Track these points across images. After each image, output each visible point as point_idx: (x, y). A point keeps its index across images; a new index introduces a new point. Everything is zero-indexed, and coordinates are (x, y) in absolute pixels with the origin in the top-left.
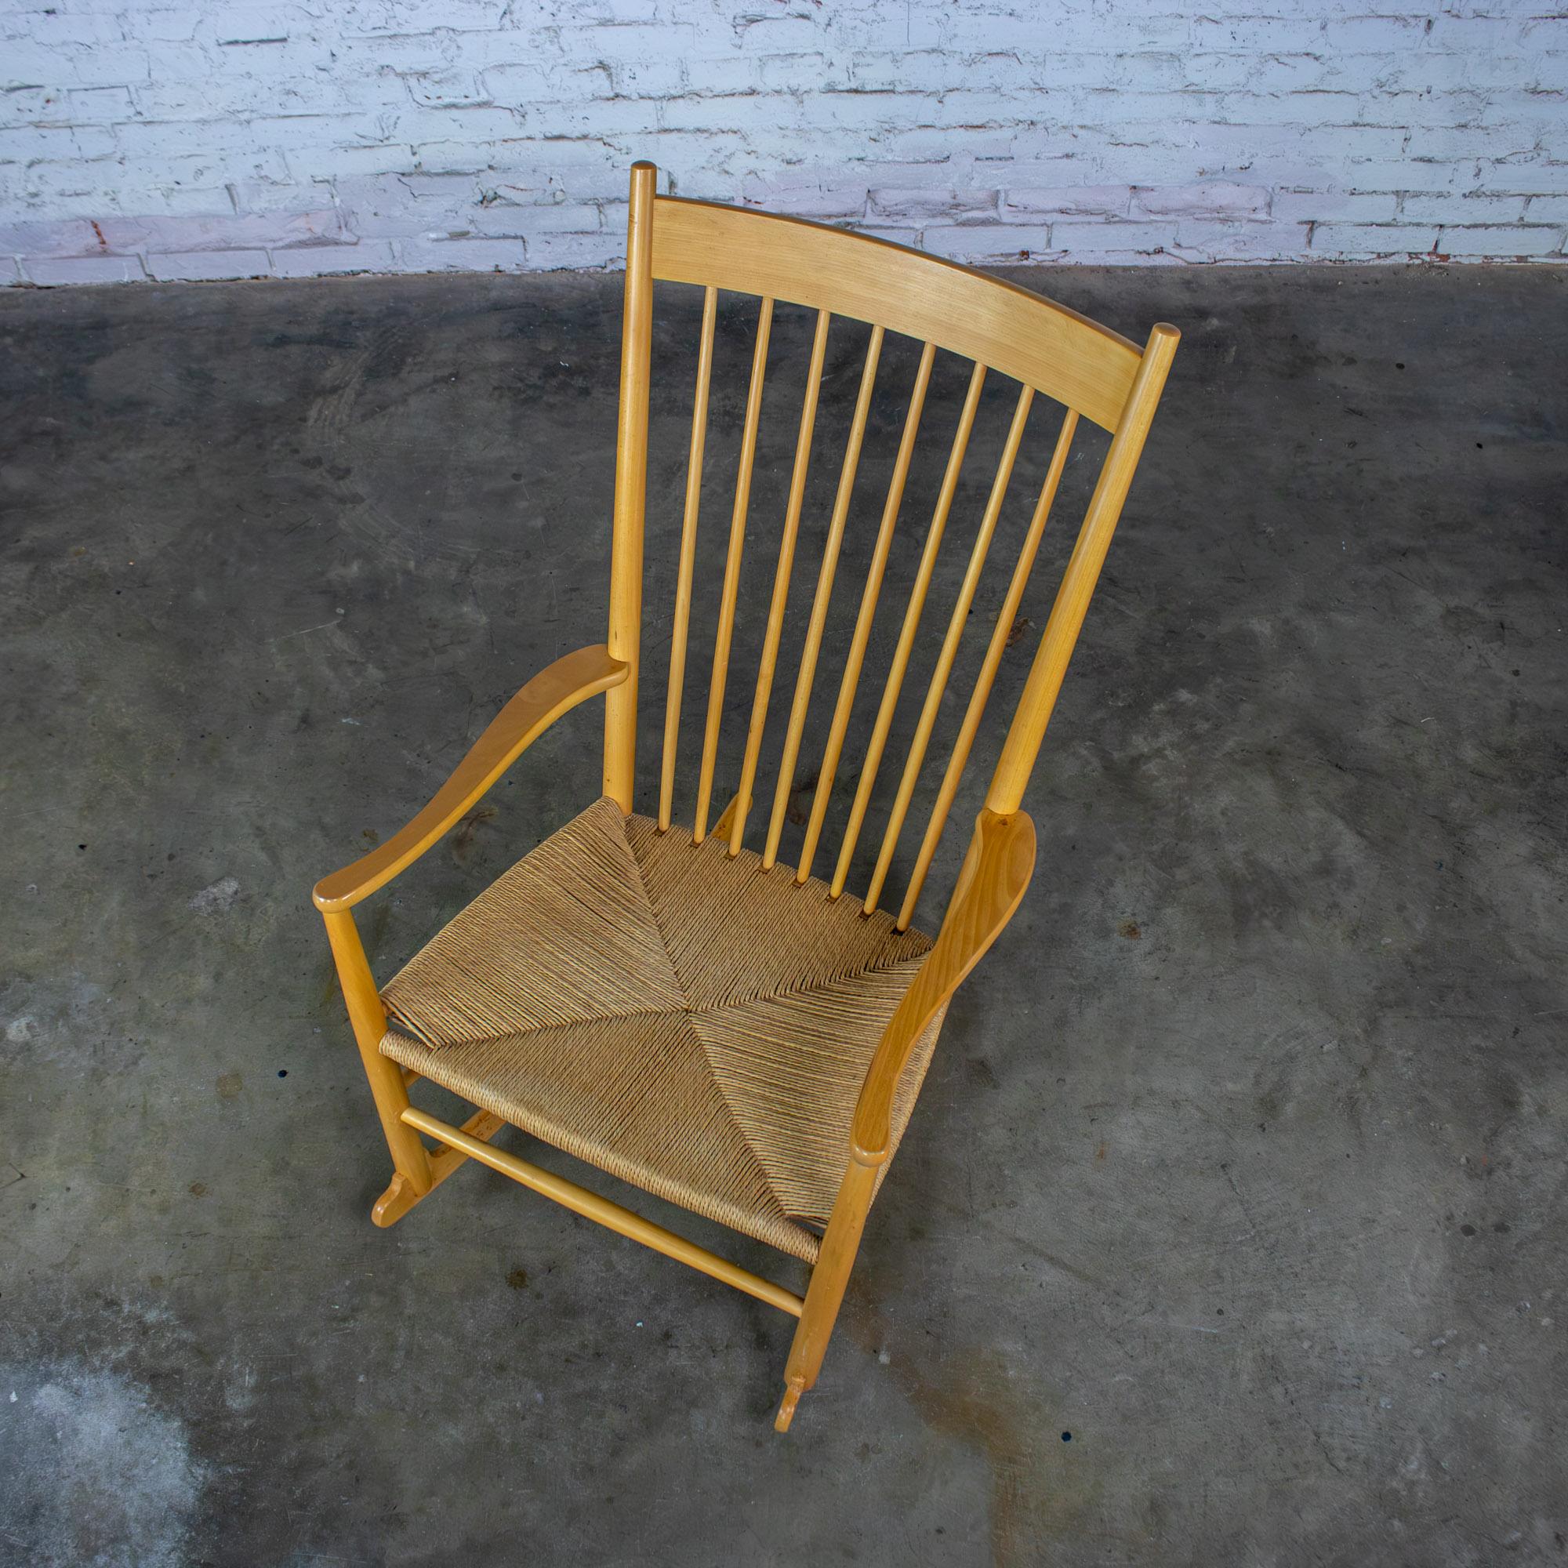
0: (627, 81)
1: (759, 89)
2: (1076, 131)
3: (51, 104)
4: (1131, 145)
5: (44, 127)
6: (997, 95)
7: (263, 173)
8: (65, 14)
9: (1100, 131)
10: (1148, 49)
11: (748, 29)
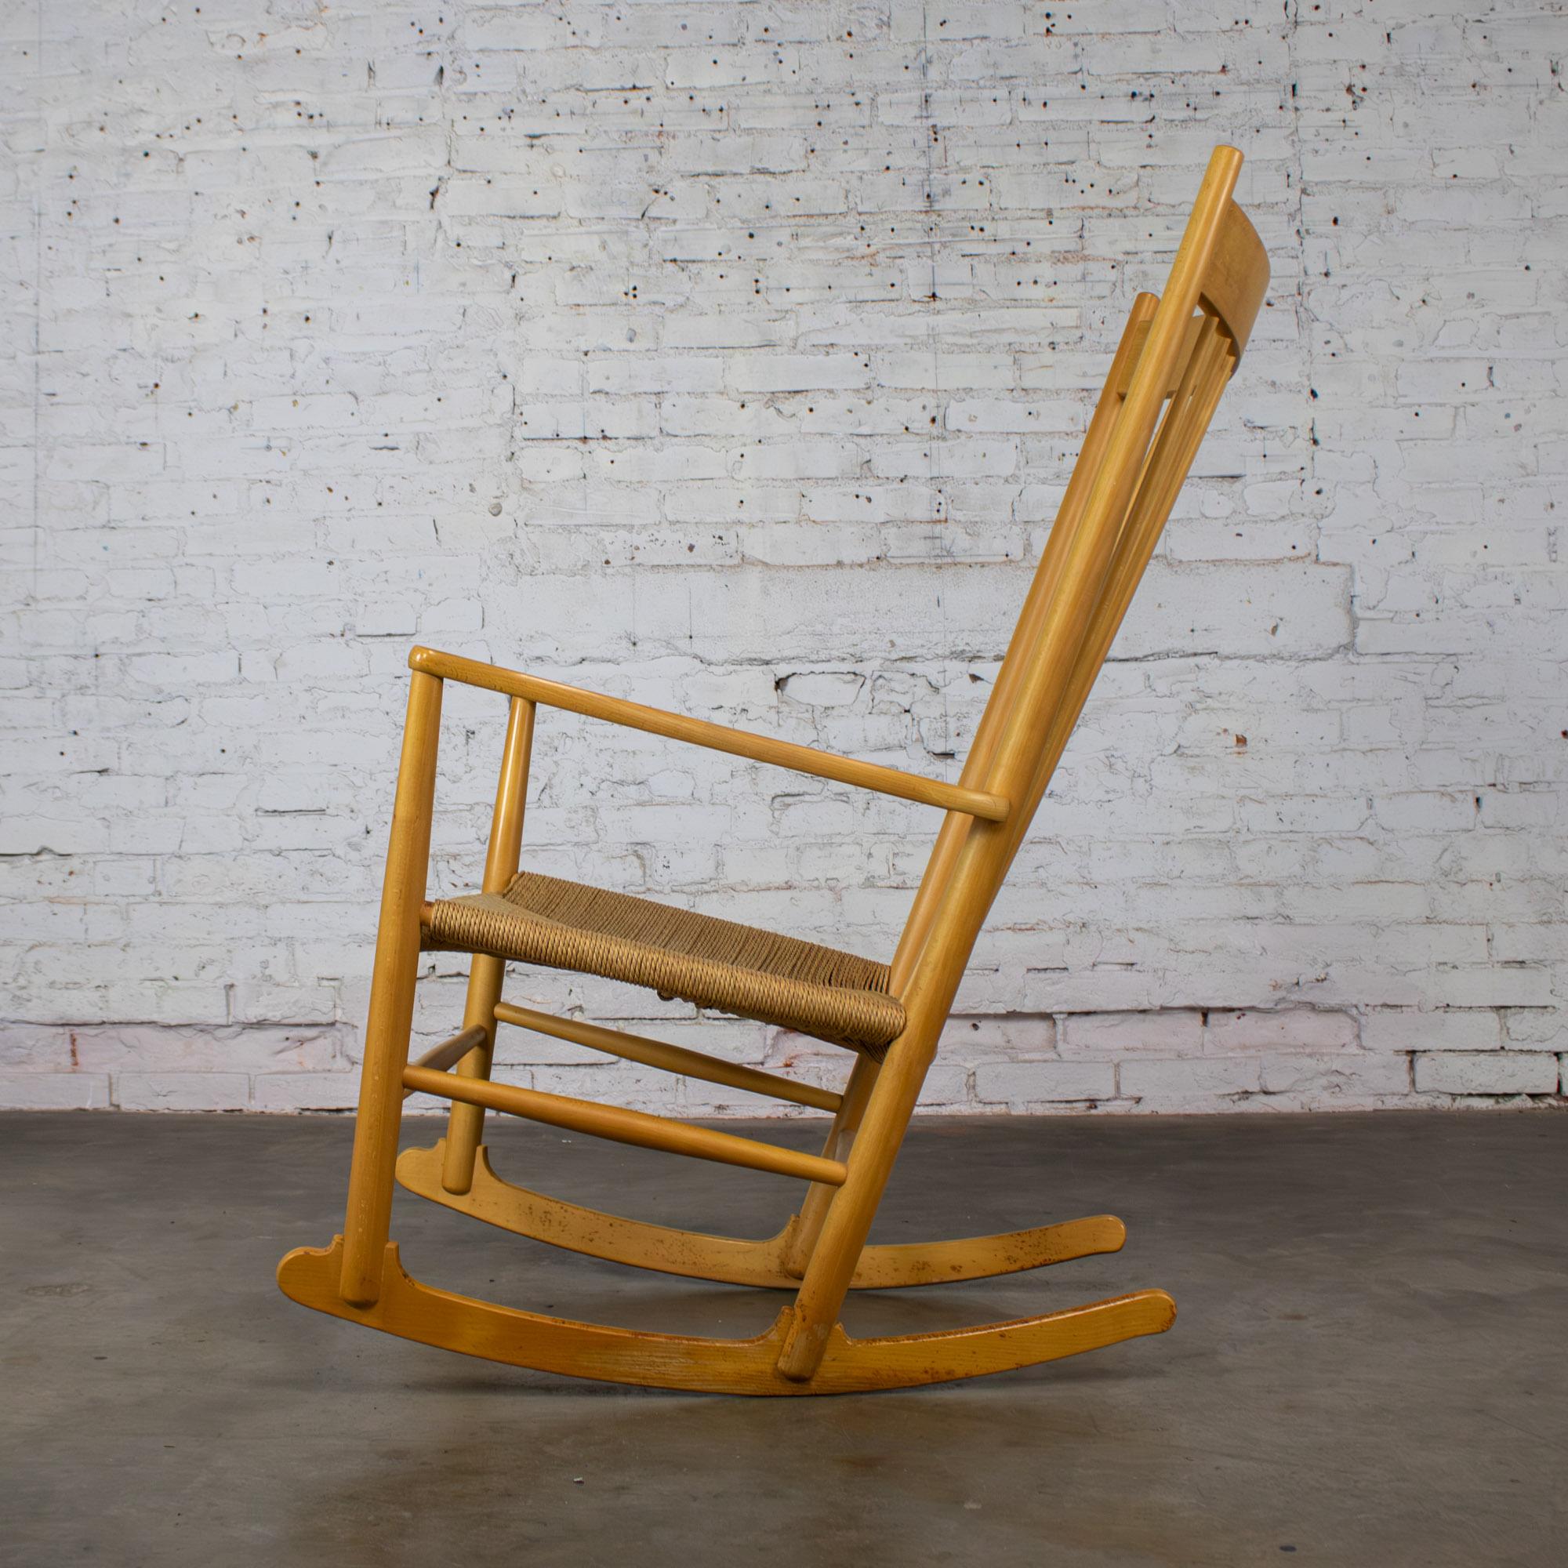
0: (661, 870)
1: (796, 884)
2: (1133, 935)
3: (73, 876)
4: (1193, 952)
5: (59, 902)
6: (1044, 891)
7: (267, 972)
8: (118, 775)
9: (1158, 934)
10: (1195, 836)
11: (786, 812)
